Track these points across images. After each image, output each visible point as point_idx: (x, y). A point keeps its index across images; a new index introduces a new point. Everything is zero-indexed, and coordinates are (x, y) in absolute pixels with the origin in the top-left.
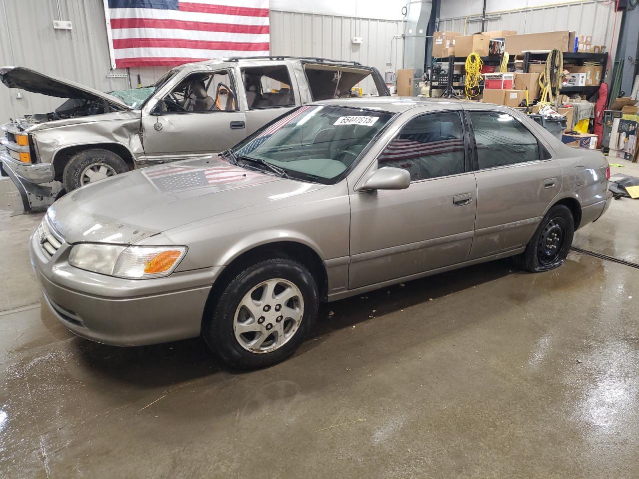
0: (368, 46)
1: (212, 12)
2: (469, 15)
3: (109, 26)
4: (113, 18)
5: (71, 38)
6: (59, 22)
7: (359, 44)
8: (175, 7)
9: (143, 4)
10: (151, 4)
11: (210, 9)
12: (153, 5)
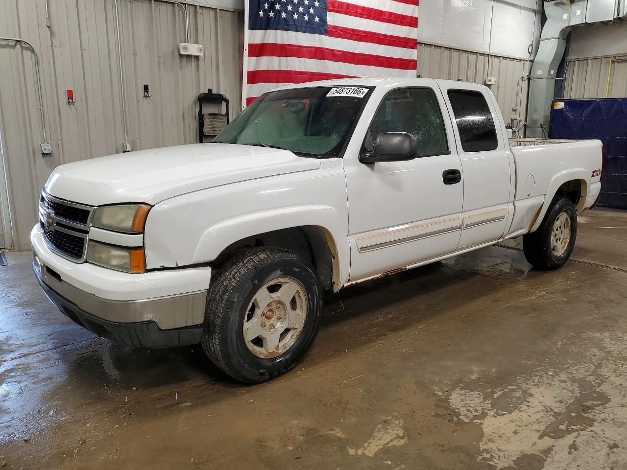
0: (498, 88)
1: (361, 40)
2: (615, 54)
3: (246, 53)
4: (252, 42)
5: (198, 69)
6: (186, 44)
7: (490, 85)
8: (323, 31)
9: (288, 25)
10: (296, 25)
11: (359, 37)
12: (299, 28)
